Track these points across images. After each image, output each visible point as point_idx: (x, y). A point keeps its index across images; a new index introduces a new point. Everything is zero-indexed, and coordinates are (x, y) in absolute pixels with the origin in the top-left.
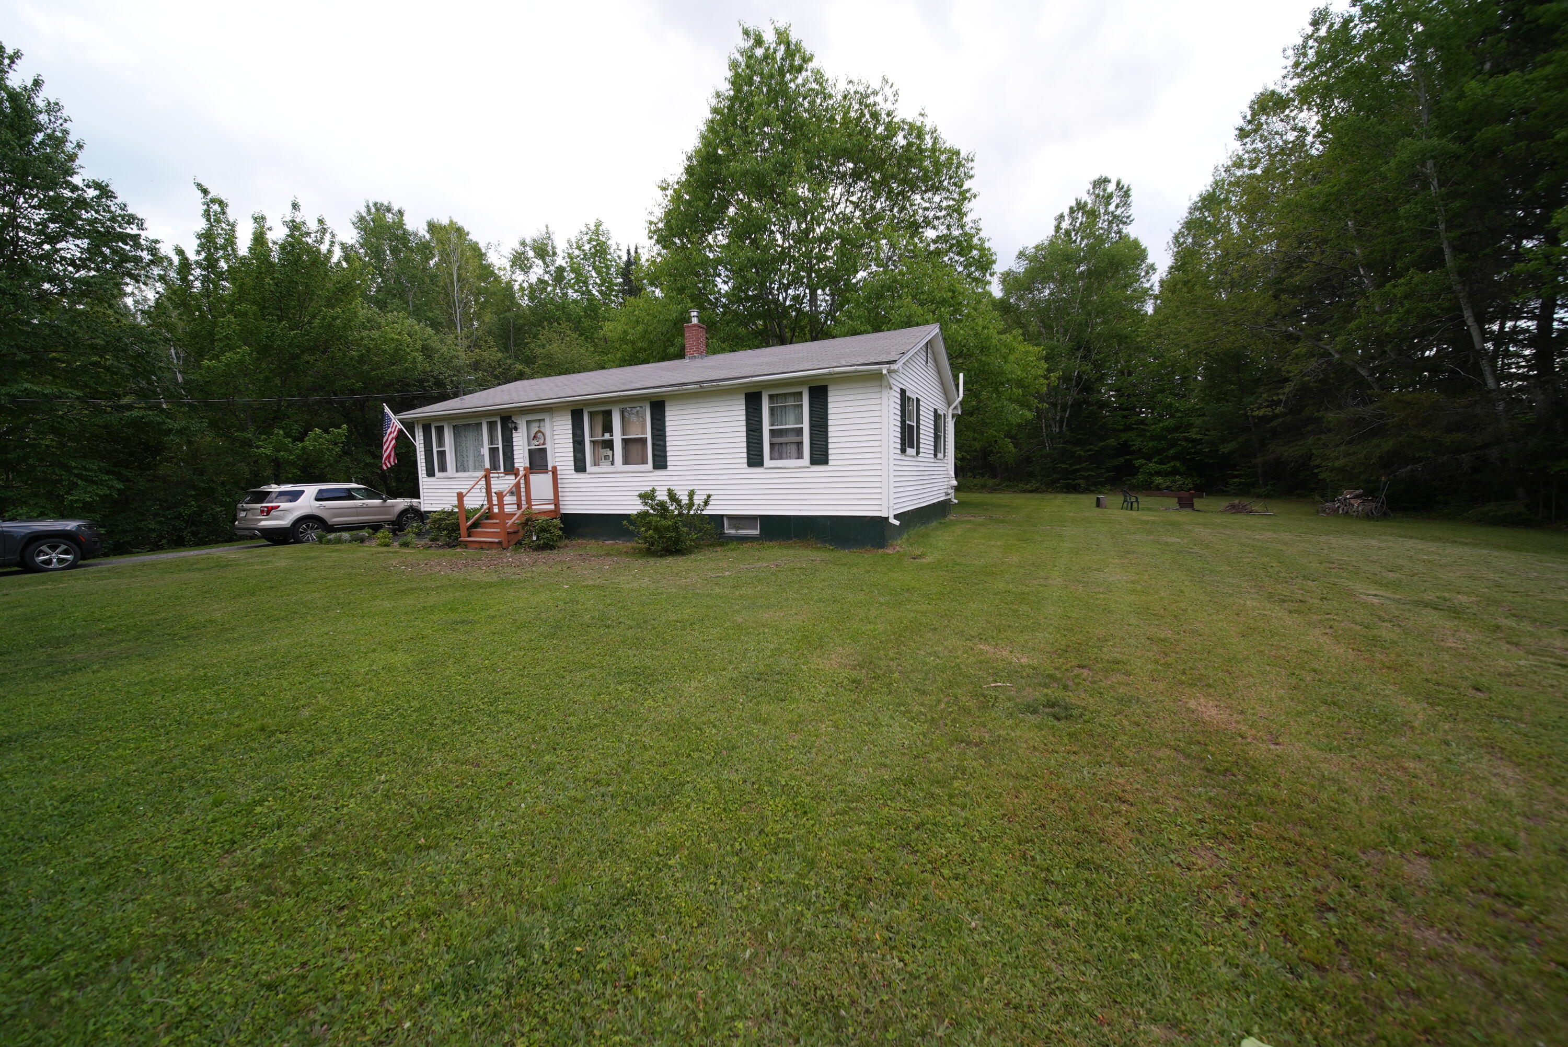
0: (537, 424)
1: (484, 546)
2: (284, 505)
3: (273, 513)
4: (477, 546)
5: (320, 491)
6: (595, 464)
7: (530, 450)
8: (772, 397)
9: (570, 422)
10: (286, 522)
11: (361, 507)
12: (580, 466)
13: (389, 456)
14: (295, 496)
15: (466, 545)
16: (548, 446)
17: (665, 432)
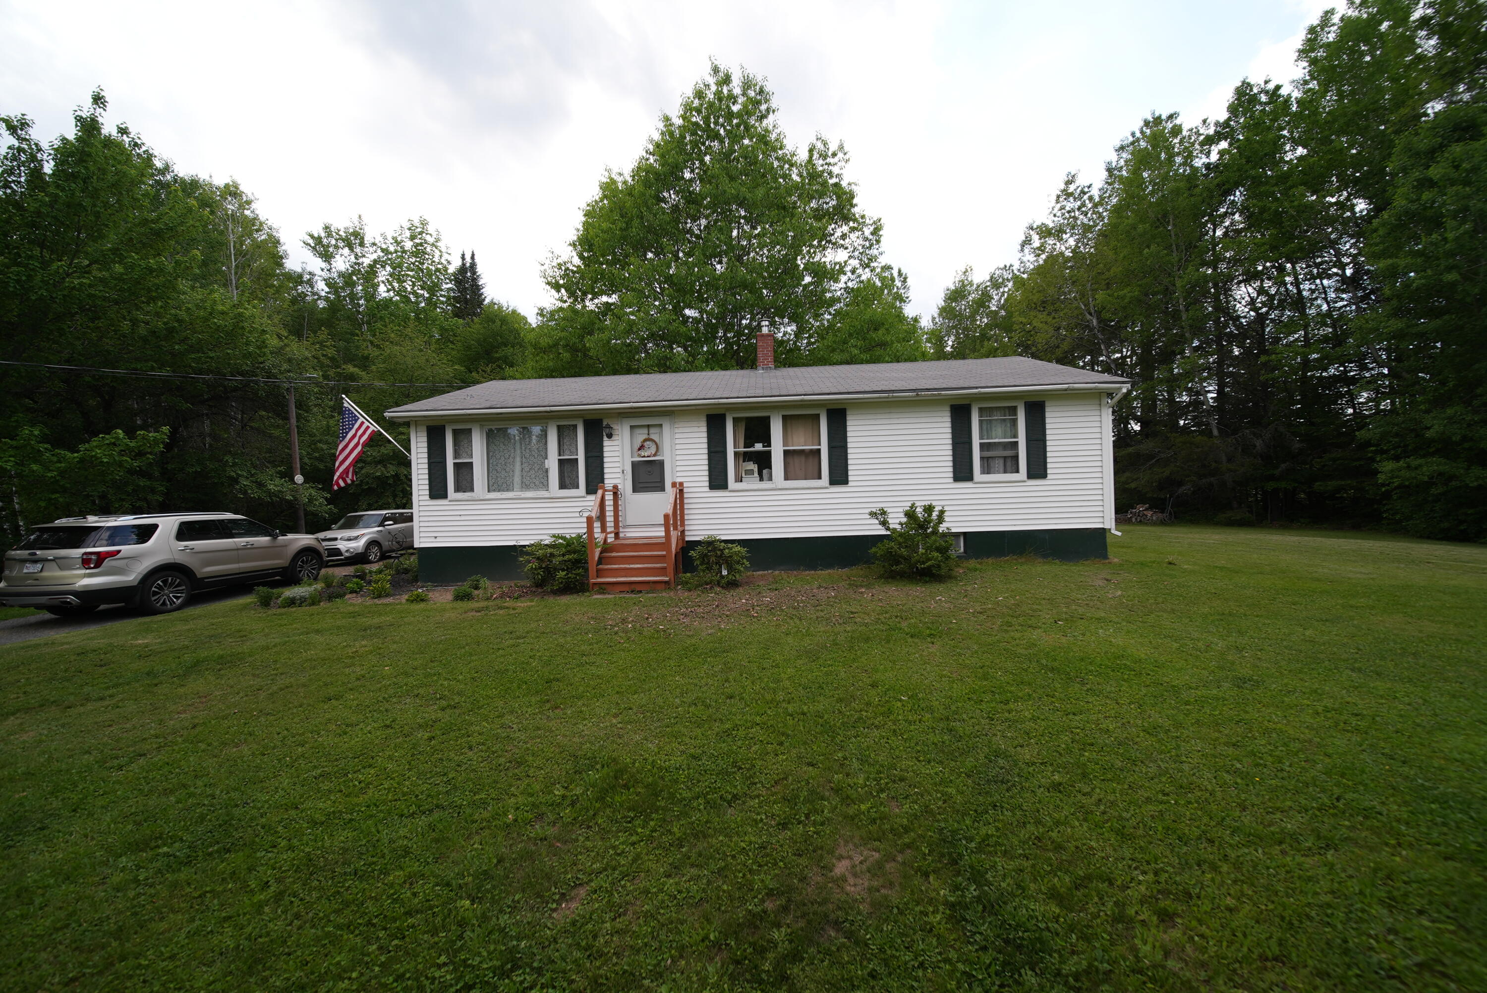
0: (645, 431)
1: (638, 588)
2: (126, 549)
3: (107, 563)
4: (626, 588)
5: (183, 525)
6: (739, 479)
7: (633, 463)
8: (981, 410)
9: (705, 429)
10: (131, 578)
11: (245, 548)
12: (718, 481)
13: (346, 471)
14: (145, 533)
15: (603, 588)
16: (666, 456)
17: (846, 442)
